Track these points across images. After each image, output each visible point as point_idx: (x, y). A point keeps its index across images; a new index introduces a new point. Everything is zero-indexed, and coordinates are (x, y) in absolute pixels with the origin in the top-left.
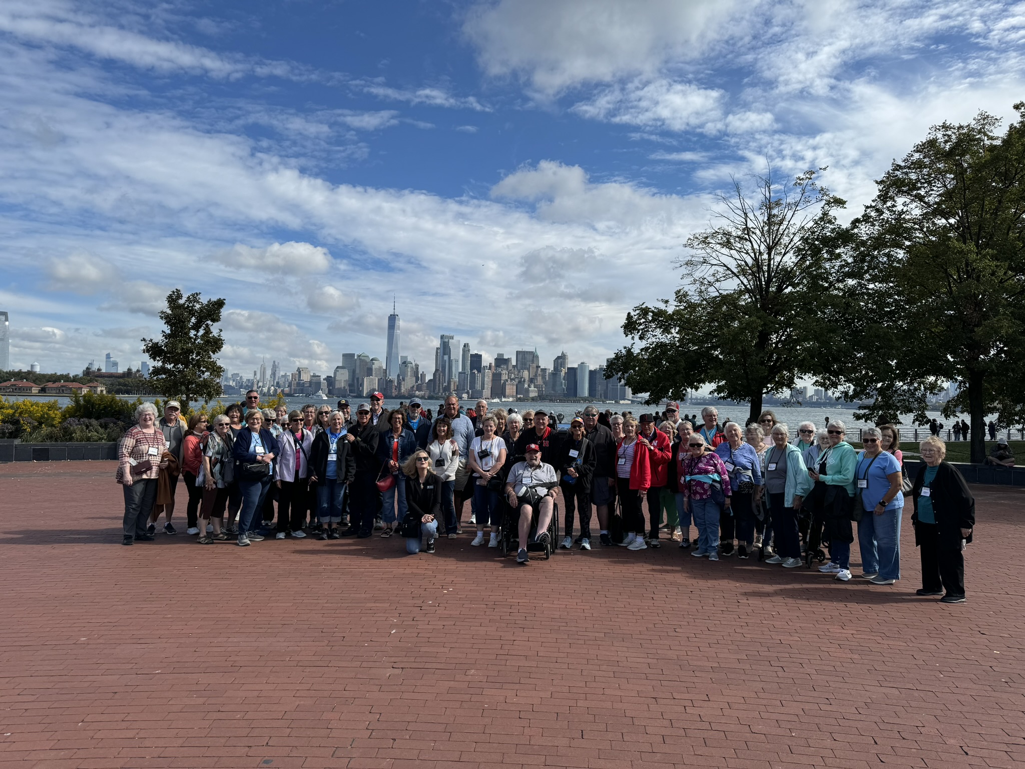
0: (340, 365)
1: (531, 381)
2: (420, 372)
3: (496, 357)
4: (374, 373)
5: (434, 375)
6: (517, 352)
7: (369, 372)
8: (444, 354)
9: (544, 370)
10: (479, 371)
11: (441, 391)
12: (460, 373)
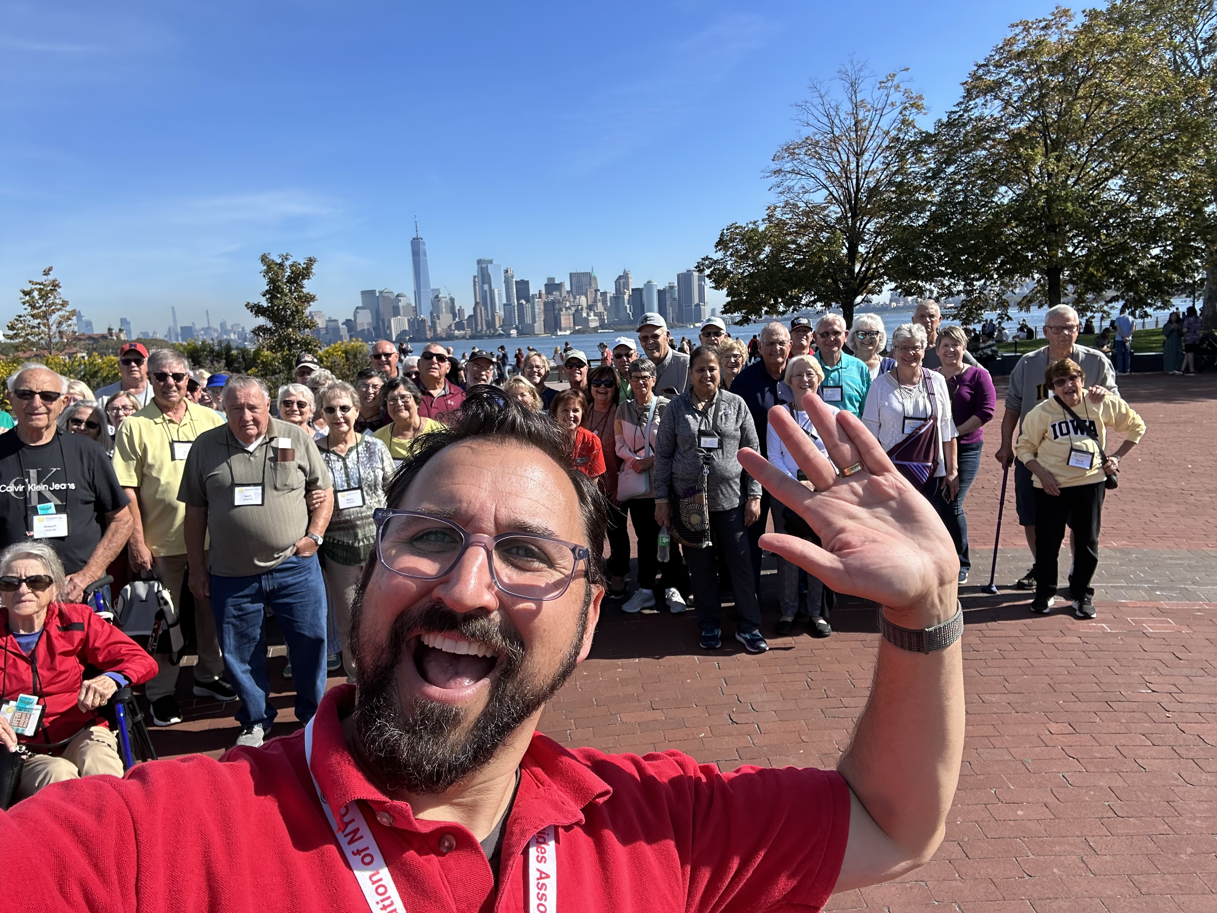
0: (361, 305)
1: (590, 308)
2: (457, 308)
3: (546, 282)
4: (401, 312)
5: (475, 309)
6: (571, 274)
7: (396, 312)
8: (483, 283)
9: (604, 294)
10: (527, 301)
11: (485, 328)
12: (505, 305)
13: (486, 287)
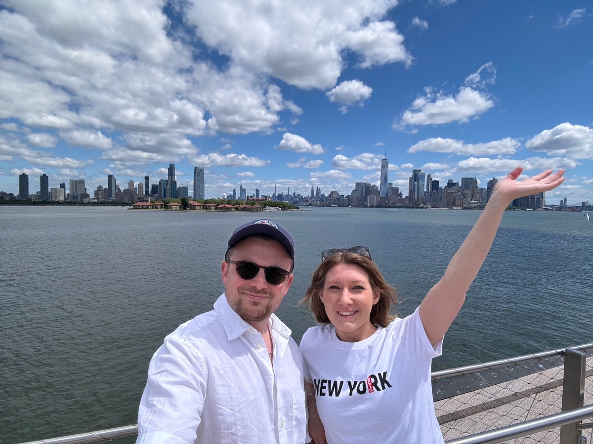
0: (355, 189)
2: (400, 192)
3: (448, 182)
5: (409, 194)
6: (463, 178)
7: (371, 193)
8: (415, 181)
9: (481, 189)
10: (437, 191)
11: (414, 203)
12: (425, 192)
13: (416, 183)
